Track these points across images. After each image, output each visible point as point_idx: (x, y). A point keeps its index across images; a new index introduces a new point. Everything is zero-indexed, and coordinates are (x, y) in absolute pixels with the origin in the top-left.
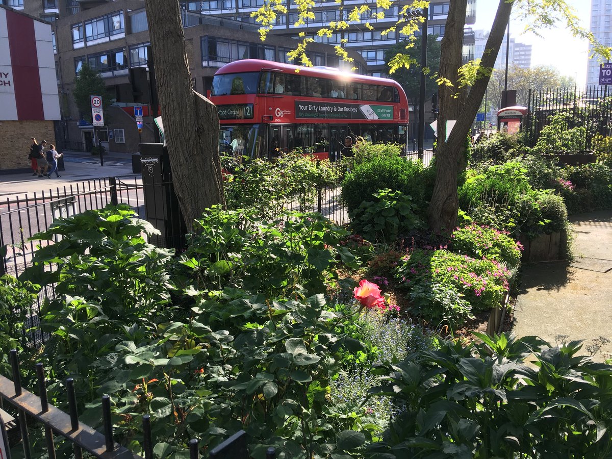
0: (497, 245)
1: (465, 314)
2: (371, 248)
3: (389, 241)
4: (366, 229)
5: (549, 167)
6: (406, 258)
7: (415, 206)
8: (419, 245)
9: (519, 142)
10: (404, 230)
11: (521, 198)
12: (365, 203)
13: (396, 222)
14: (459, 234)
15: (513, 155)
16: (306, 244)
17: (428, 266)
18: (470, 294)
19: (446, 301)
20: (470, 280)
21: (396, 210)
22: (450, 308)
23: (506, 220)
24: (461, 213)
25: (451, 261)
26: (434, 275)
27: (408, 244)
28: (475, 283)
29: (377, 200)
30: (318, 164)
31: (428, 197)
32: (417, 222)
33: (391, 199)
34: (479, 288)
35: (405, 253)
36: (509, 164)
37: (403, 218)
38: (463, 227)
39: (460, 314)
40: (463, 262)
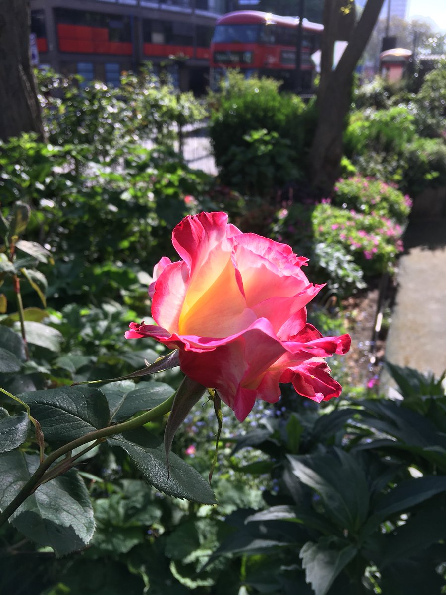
0: (385, 199)
1: (354, 282)
2: (241, 203)
3: (262, 195)
4: (235, 180)
5: (433, 116)
6: (283, 214)
7: (293, 153)
8: (298, 199)
9: (401, 89)
10: (279, 182)
11: (408, 147)
12: (234, 149)
13: (270, 171)
14: (343, 186)
15: (396, 103)
16: (157, 192)
17: (309, 223)
18: (359, 257)
19: (332, 267)
20: (358, 239)
21: (271, 157)
22: (337, 275)
23: (393, 172)
24: (345, 162)
25: (336, 217)
26: (317, 235)
27: (285, 197)
28: (365, 243)
29: (249, 145)
30: (178, 99)
31: (308, 144)
32: (295, 172)
33: (266, 143)
34: (369, 249)
35: (282, 207)
36: (393, 111)
37: (278, 167)
38: (347, 178)
39: (347, 283)
40: (349, 219)
